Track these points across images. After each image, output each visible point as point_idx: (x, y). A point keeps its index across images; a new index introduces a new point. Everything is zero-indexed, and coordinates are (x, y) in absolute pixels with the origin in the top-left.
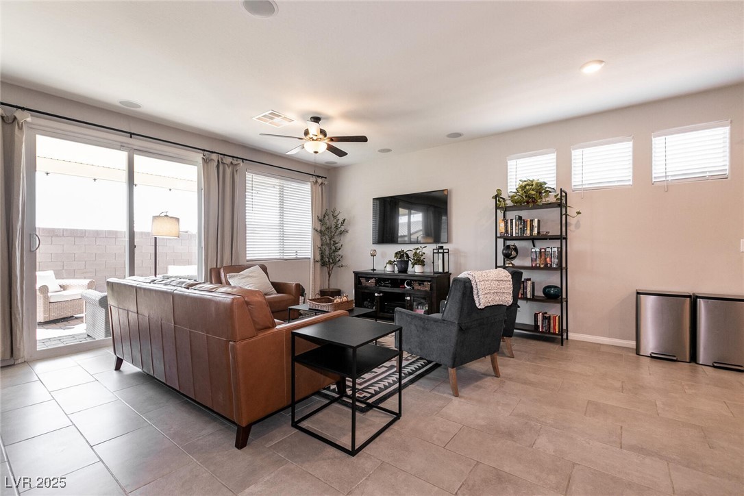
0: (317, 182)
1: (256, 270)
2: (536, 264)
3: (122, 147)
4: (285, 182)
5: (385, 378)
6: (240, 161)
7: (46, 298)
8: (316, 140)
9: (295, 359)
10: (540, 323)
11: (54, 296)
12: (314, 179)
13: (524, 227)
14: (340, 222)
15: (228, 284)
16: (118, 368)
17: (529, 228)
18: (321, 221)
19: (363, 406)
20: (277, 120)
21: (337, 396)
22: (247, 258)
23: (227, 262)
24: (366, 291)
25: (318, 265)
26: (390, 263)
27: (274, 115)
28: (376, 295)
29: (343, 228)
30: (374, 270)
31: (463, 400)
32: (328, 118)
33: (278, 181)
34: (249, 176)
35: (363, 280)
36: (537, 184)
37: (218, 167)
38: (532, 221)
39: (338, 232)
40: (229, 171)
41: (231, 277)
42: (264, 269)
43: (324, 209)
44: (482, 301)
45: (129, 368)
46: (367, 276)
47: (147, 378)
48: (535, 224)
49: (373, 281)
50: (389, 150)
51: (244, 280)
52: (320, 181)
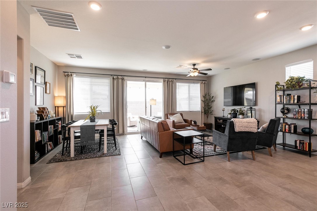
0: (202, 82)
1: (179, 115)
2: (296, 117)
3: (144, 81)
4: (190, 84)
5: (208, 152)
6: (174, 80)
7: (130, 120)
8: (194, 72)
9: (174, 139)
10: (298, 145)
11: (132, 120)
12: (201, 82)
13: (290, 99)
14: (211, 97)
15: (170, 119)
16: (142, 138)
17: (292, 100)
18: (204, 97)
19: (195, 157)
20: (182, 67)
21: (189, 153)
22: (177, 111)
23: (170, 112)
24: (219, 124)
25: (203, 114)
26: (230, 114)
27: (180, 66)
28: (222, 126)
29: (213, 99)
30: (224, 116)
31: (230, 163)
32: (198, 64)
33: (188, 84)
34: (177, 84)
35: (218, 120)
36: (296, 79)
37: (167, 82)
38: (294, 96)
39: (211, 101)
40: (171, 83)
41: (171, 117)
42: (182, 115)
43: (205, 93)
44: (237, 129)
45: (144, 138)
46: (220, 119)
47: (147, 142)
48: (296, 97)
49: (221, 121)
50: (229, 68)
51: (174, 118)
52: (203, 82)
